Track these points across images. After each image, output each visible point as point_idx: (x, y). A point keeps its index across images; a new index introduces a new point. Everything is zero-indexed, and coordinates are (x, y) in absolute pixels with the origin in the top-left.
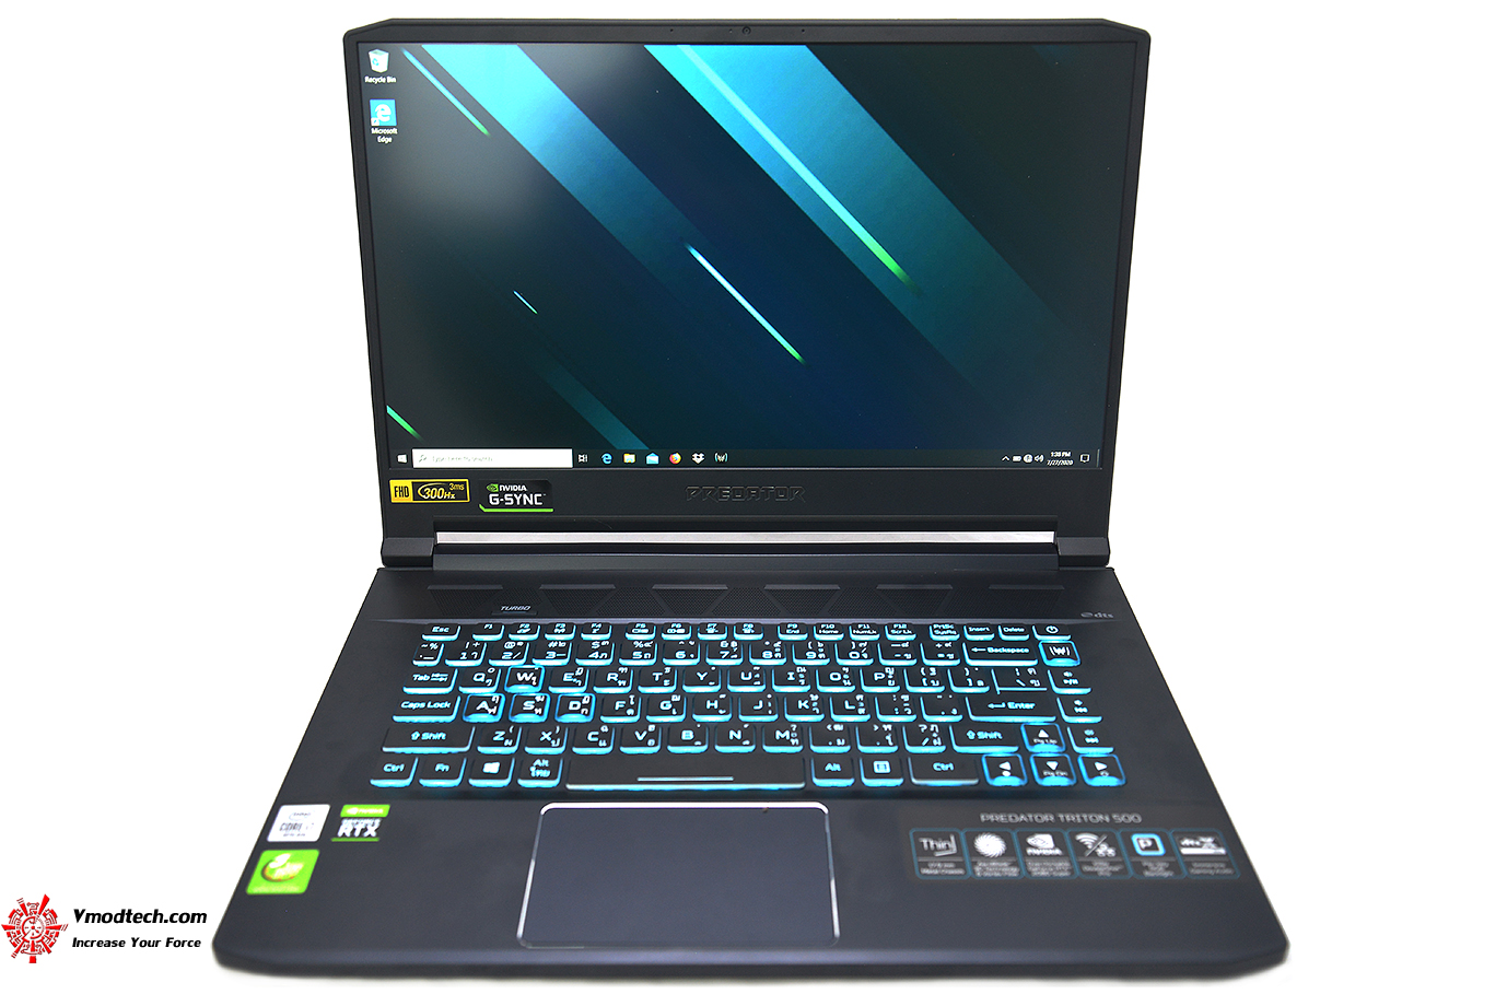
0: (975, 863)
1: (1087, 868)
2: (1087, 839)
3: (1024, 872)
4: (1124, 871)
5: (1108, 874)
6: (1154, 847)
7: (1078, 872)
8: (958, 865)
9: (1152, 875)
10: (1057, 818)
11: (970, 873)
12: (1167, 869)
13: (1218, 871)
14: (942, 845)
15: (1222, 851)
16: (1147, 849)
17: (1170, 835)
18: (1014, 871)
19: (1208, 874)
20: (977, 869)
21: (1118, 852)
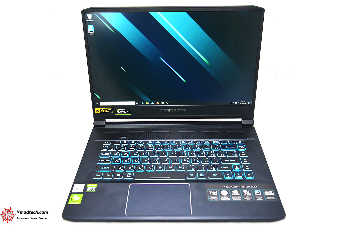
0: (221, 197)
1: (244, 198)
2: (245, 191)
3: (231, 199)
4: (252, 199)
5: (249, 199)
6: (259, 193)
7: (243, 199)
8: (218, 197)
9: (258, 199)
10: (239, 187)
11: (220, 199)
12: (261, 198)
13: (272, 199)
14: (214, 193)
15: (274, 194)
16: (258, 194)
17: (263, 190)
18: (229, 199)
19: (270, 199)
20: (221, 198)
21: (251, 195)
